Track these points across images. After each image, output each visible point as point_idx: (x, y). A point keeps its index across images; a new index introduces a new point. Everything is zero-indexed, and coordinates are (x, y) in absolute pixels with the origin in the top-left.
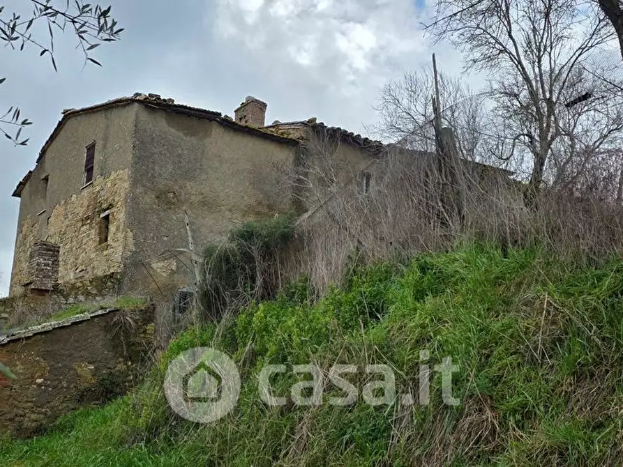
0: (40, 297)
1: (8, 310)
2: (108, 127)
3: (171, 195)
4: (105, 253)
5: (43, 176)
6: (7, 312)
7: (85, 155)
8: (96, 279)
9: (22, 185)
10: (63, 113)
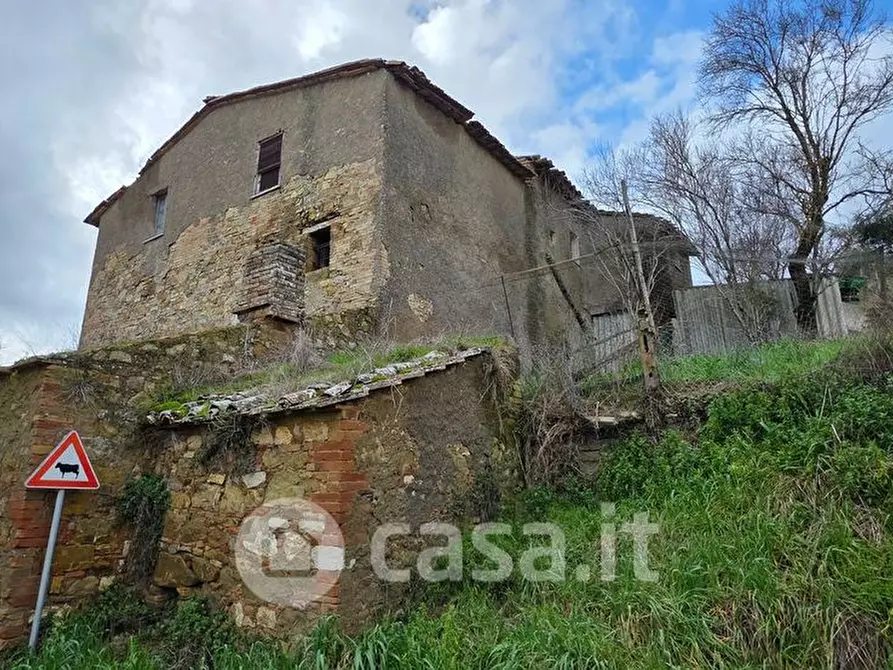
0: (279, 332)
1: (233, 349)
2: (312, 109)
3: (424, 208)
4: (323, 283)
5: (155, 190)
6: (231, 353)
7: (258, 152)
8: (349, 312)
9: (104, 206)
10: (205, 101)
